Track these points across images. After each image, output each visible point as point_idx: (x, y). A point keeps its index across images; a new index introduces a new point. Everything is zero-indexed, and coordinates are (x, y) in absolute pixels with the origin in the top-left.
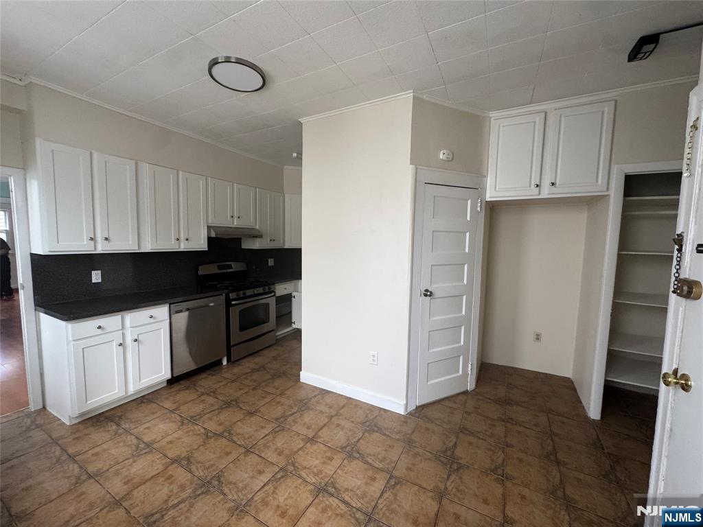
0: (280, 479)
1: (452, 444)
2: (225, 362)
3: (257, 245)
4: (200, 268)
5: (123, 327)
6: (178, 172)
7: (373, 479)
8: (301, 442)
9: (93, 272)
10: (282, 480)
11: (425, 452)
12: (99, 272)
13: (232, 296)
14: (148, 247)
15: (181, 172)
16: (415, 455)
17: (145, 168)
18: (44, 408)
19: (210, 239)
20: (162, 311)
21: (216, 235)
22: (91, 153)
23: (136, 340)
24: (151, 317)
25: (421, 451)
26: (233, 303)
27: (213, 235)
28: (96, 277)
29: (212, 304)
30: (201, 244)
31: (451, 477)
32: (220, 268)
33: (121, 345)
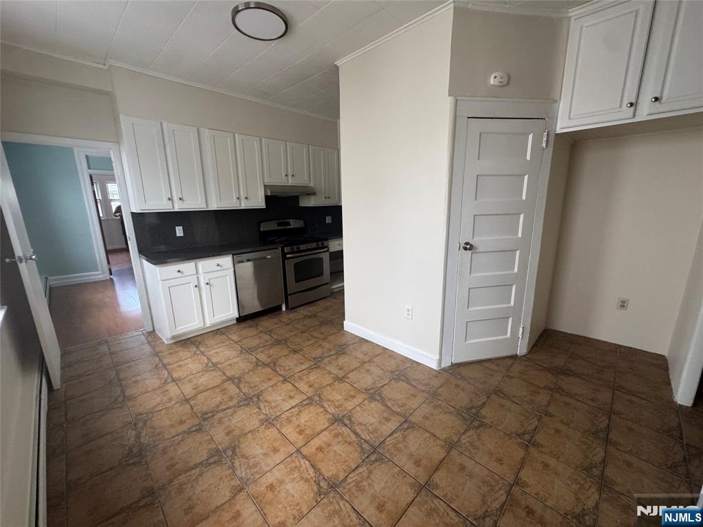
0: (305, 405)
1: (480, 403)
2: (284, 308)
3: (311, 202)
4: (262, 224)
5: (197, 273)
6: (234, 135)
7: (388, 420)
8: (330, 379)
9: (176, 227)
10: (307, 406)
11: (448, 406)
12: (181, 227)
13: (286, 250)
14: (214, 206)
15: (236, 135)
16: (436, 407)
17: (206, 133)
18: (154, 330)
19: (267, 198)
20: (226, 261)
21: (271, 193)
22: (161, 123)
23: (207, 284)
24: (218, 265)
25: (444, 404)
26: (288, 256)
27: (269, 194)
28: (179, 232)
29: (269, 257)
30: (259, 202)
31: (468, 432)
32: (279, 225)
33: (196, 286)
